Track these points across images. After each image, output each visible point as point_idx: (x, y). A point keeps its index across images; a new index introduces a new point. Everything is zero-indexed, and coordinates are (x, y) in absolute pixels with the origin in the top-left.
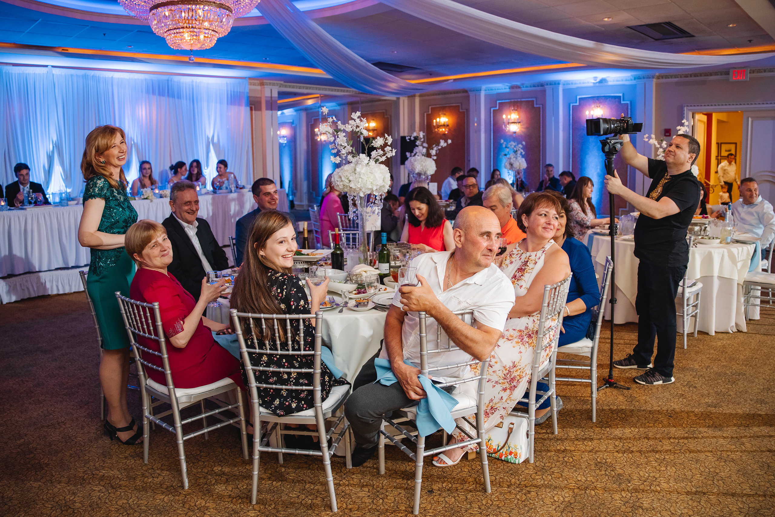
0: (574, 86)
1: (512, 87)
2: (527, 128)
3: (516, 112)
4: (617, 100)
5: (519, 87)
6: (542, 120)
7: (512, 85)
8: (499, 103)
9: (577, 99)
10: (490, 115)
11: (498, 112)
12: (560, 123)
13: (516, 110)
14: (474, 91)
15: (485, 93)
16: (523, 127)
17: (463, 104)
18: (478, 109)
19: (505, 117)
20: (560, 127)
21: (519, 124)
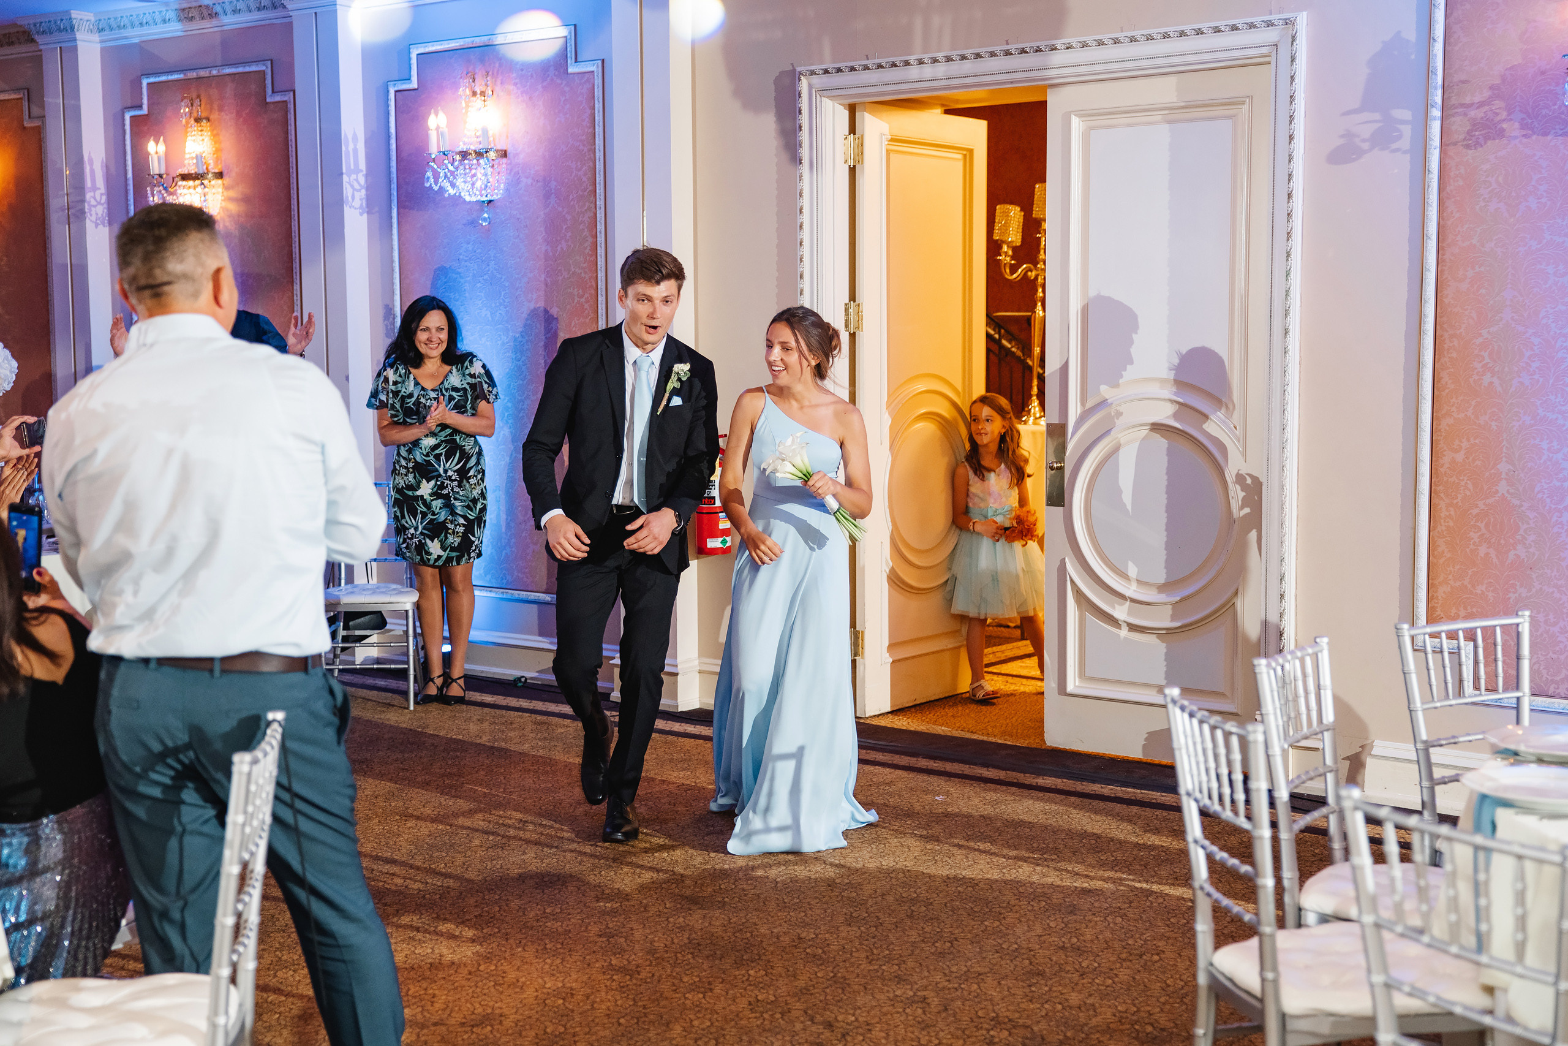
1: (186, 15)
2: (246, 200)
3: (205, 125)
5: (208, 13)
6: (292, 159)
7: (185, 5)
8: (148, 84)
9: (410, 59)
10: (124, 140)
11: (144, 126)
12: (349, 176)
13: (208, 119)
14: (51, 33)
15: (102, 42)
16: (232, 193)
17: (33, 93)
18: (73, 114)
19: (155, 149)
20: (348, 191)
21: (220, 182)
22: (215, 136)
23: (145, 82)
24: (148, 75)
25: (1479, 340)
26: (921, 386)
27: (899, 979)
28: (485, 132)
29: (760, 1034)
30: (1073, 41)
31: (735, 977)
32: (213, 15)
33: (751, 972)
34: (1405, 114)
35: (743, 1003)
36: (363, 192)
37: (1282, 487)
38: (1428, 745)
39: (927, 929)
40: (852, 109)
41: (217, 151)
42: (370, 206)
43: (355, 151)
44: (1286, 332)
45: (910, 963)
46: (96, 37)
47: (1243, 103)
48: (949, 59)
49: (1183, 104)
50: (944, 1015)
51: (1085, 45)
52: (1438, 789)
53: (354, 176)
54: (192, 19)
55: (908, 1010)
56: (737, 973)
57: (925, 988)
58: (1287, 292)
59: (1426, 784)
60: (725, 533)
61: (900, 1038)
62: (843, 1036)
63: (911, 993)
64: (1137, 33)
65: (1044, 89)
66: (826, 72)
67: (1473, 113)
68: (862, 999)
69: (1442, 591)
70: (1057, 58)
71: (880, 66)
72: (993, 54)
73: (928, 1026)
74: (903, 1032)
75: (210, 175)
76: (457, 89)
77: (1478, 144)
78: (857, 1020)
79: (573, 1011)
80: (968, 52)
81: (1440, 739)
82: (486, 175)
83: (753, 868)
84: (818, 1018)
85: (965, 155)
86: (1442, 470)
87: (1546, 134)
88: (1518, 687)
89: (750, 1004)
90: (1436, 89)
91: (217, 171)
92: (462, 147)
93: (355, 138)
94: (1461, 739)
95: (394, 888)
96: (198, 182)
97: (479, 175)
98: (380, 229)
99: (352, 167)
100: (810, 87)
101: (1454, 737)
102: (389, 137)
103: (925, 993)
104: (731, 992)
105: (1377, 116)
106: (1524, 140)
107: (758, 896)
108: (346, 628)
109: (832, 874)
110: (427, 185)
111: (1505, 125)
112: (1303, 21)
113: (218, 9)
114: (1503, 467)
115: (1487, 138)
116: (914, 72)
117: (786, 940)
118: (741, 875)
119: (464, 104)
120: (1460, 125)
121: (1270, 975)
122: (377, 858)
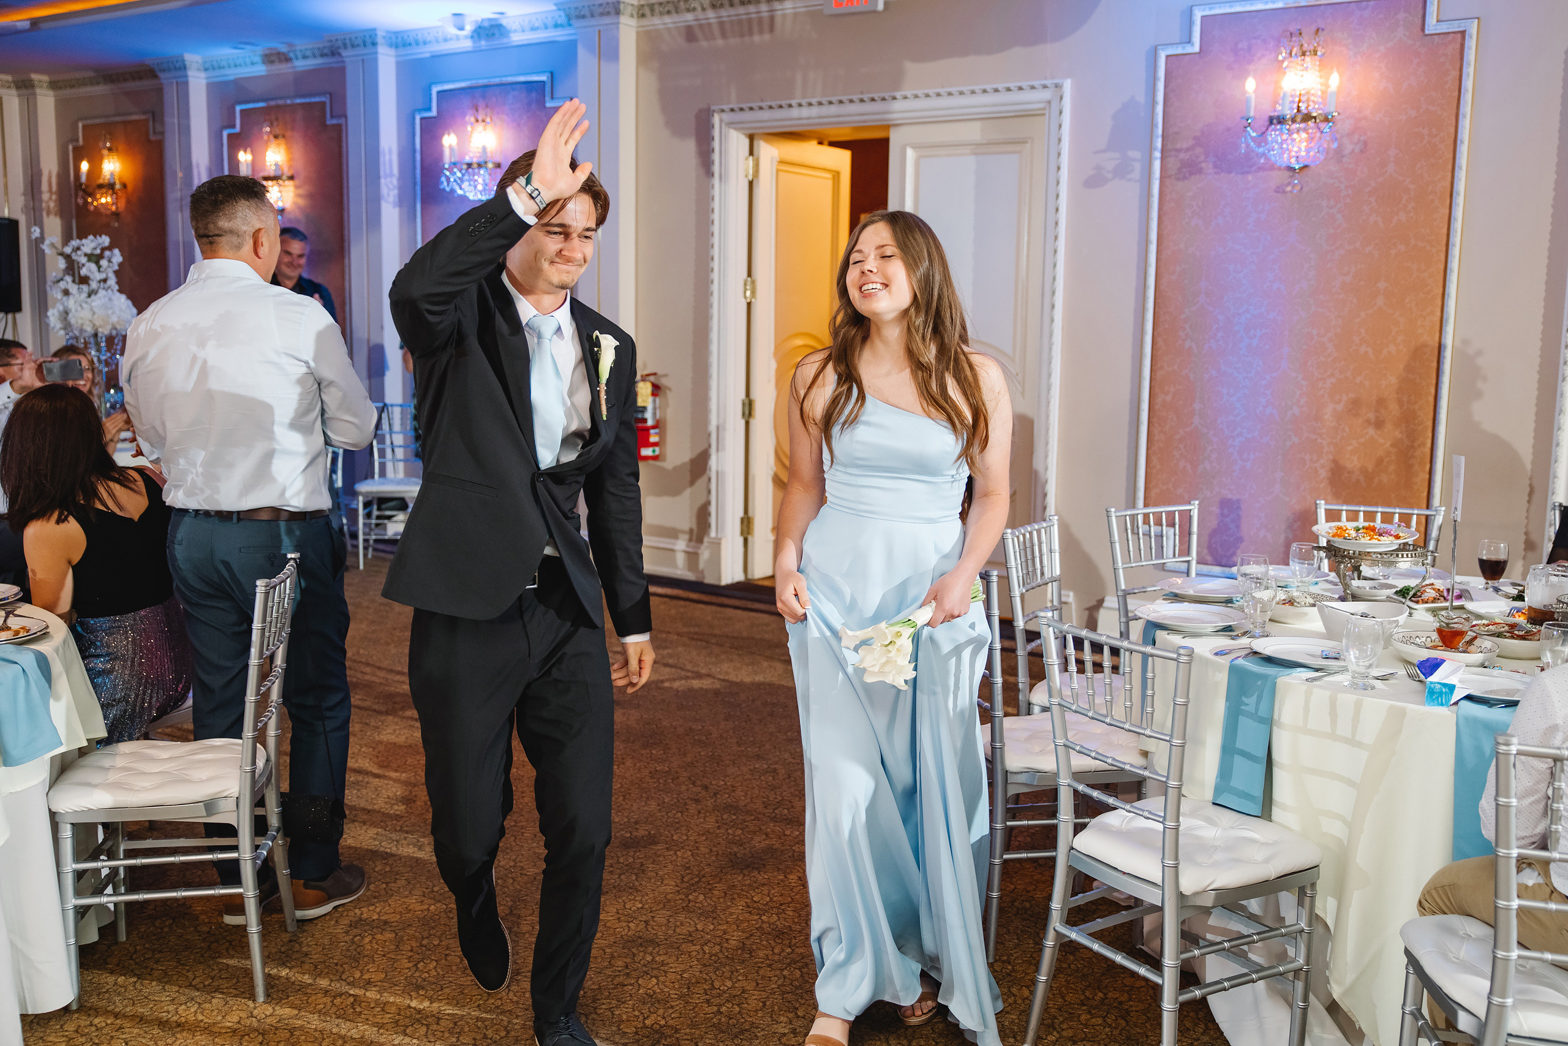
0: (425, 52)
1: (268, 59)
2: (310, 196)
3: (281, 141)
4: (534, 95)
5: (284, 58)
6: (345, 167)
7: (267, 52)
8: (242, 111)
9: (431, 94)
10: (222, 151)
11: (238, 142)
12: (385, 178)
13: (284, 136)
14: (169, 70)
15: (208, 78)
16: (301, 191)
17: (156, 114)
18: (185, 130)
19: (244, 157)
20: (384, 190)
21: (291, 183)
22: (289, 149)
23: (238, 108)
24: (240, 103)
25: (1183, 317)
26: (799, 342)
27: (758, 757)
28: (484, 148)
29: (655, 793)
30: (909, 93)
31: (642, 755)
32: (287, 59)
33: (654, 752)
34: (1135, 154)
35: (645, 772)
36: (396, 192)
37: (1048, 417)
38: (1126, 594)
39: (782, 724)
40: (751, 138)
41: (291, 160)
42: (401, 201)
43: (391, 161)
44: (1053, 306)
45: (768, 747)
46: (203, 75)
47: (1027, 142)
48: (820, 104)
49: (985, 142)
50: (787, 781)
51: (916, 96)
52: (1130, 623)
53: (389, 180)
54: (272, 62)
55: (762, 778)
56: (643, 752)
57: (776, 763)
58: (1054, 279)
59: (1123, 620)
60: (655, 444)
61: (754, 796)
62: (715, 794)
63: (766, 766)
64: (953, 90)
65: (887, 127)
66: (732, 110)
67: (1182, 156)
68: (731, 770)
69: (1154, 492)
70: (898, 105)
71: (771, 107)
72: (851, 101)
73: (775, 788)
74: (757, 792)
75: (284, 177)
76: (465, 116)
77: (1185, 178)
78: (725, 784)
79: (523, 776)
80: (834, 99)
81: (1134, 589)
82: (484, 180)
83: (662, 681)
84: (698, 783)
85: (834, 176)
86: (1157, 407)
87: (1229, 172)
88: (1188, 553)
89: (651, 773)
90: (1157, 137)
91: (289, 174)
92: (467, 159)
93: (390, 151)
94: (1149, 589)
95: (401, 692)
96: (275, 182)
97: (480, 180)
98: (408, 218)
99: (388, 171)
100: (721, 121)
101: (1144, 588)
102: (414, 151)
103: (777, 766)
104: (638, 765)
105: (1117, 155)
106: (1216, 176)
107: (664, 700)
108: (379, 509)
109: (718, 686)
110: (442, 187)
111: (1203, 165)
112: (1068, 85)
113: (292, 55)
114: (1197, 406)
115: (1191, 174)
116: (795, 112)
117: (681, 730)
118: (653, 686)
119: (469, 128)
120: (1173, 164)
121: (998, 745)
122: (391, 671)
